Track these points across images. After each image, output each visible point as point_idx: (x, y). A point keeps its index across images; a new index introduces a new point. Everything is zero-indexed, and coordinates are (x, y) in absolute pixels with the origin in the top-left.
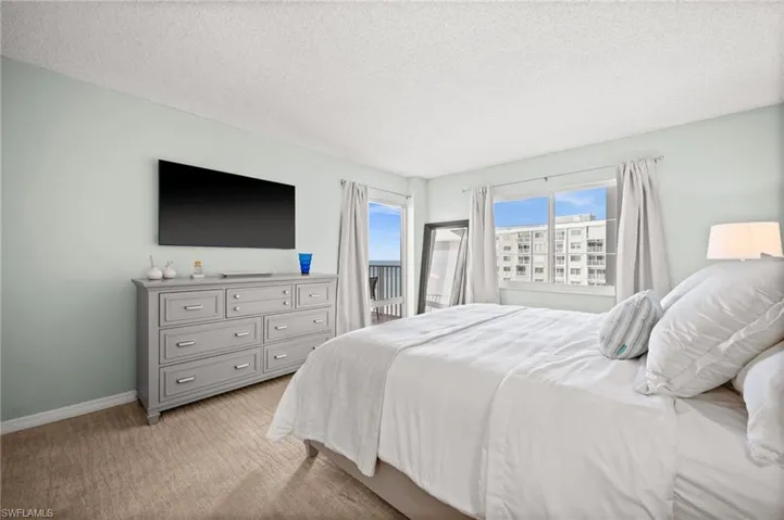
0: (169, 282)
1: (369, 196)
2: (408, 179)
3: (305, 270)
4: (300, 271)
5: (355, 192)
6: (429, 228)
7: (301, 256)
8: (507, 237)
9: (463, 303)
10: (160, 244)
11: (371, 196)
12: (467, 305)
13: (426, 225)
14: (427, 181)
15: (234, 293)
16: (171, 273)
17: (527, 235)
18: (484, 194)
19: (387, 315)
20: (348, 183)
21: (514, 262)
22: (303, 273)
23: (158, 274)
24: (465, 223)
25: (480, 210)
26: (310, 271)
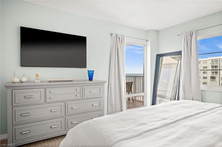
0: (23, 84)
1: (125, 41)
2: (147, 31)
3: (91, 79)
4: (88, 79)
5: (118, 39)
6: (159, 57)
7: (89, 71)
8: (205, 62)
9: (178, 99)
10: (21, 66)
11: (126, 41)
12: (180, 101)
13: (157, 55)
14: (158, 32)
15: (50, 90)
16: (24, 79)
17: (216, 60)
18: (191, 36)
19: (138, 100)
20: (114, 35)
21: (209, 74)
22: (89, 80)
23: (17, 80)
24: (180, 53)
25: (189, 45)
26: (93, 79)
